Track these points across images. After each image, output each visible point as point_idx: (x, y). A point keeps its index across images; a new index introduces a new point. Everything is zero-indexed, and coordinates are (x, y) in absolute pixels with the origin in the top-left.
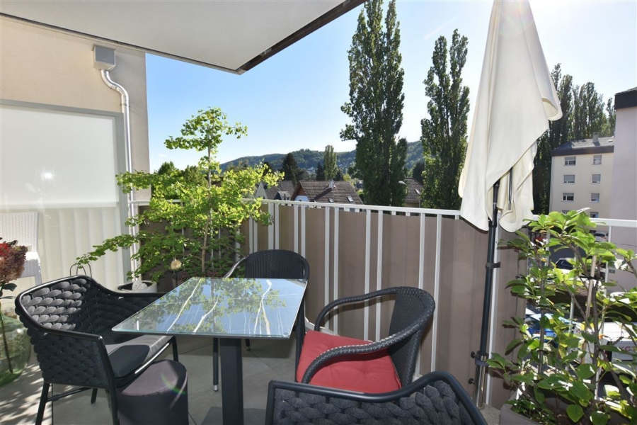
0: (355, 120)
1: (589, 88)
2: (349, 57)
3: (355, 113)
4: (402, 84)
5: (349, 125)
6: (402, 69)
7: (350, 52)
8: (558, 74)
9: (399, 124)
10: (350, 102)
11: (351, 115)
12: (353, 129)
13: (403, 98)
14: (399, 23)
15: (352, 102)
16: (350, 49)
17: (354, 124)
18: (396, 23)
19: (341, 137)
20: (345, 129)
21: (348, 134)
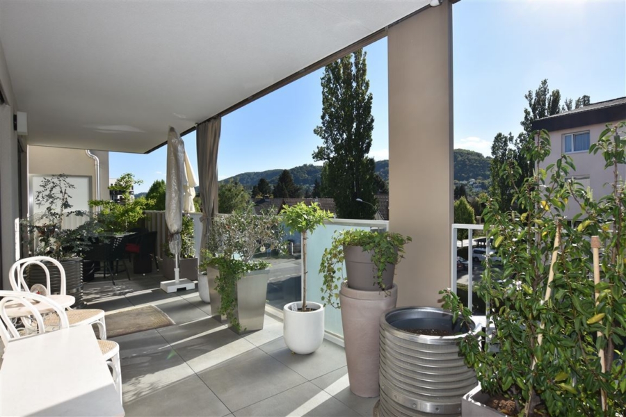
0: (326, 142)
1: (584, 101)
2: (322, 83)
3: (326, 135)
4: (370, 107)
5: (320, 146)
6: (371, 94)
7: (322, 79)
8: (545, 89)
9: (369, 145)
10: (321, 125)
11: (323, 138)
12: (324, 151)
13: (372, 121)
14: (366, 53)
15: (324, 125)
16: (323, 76)
17: (325, 145)
18: (363, 53)
19: (314, 158)
20: (317, 151)
21: (319, 155)
